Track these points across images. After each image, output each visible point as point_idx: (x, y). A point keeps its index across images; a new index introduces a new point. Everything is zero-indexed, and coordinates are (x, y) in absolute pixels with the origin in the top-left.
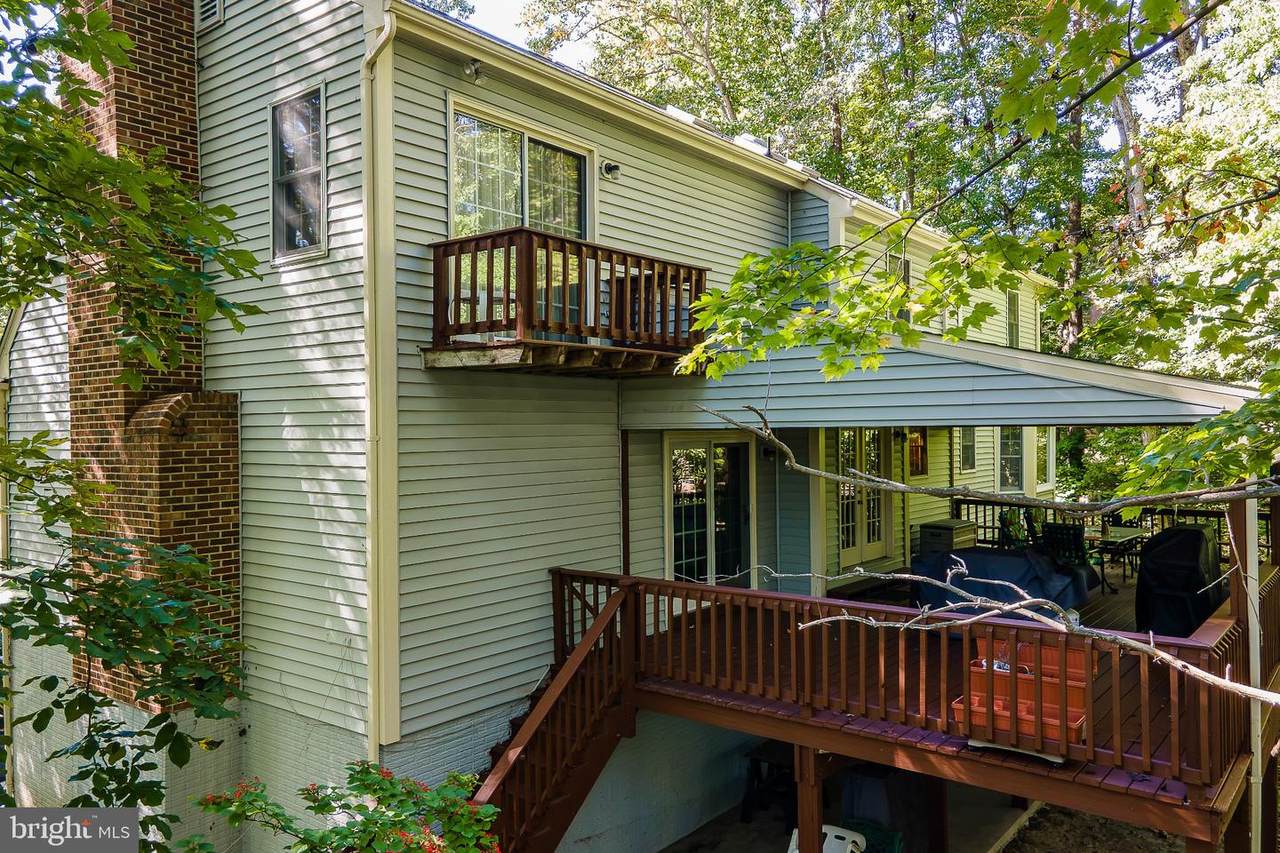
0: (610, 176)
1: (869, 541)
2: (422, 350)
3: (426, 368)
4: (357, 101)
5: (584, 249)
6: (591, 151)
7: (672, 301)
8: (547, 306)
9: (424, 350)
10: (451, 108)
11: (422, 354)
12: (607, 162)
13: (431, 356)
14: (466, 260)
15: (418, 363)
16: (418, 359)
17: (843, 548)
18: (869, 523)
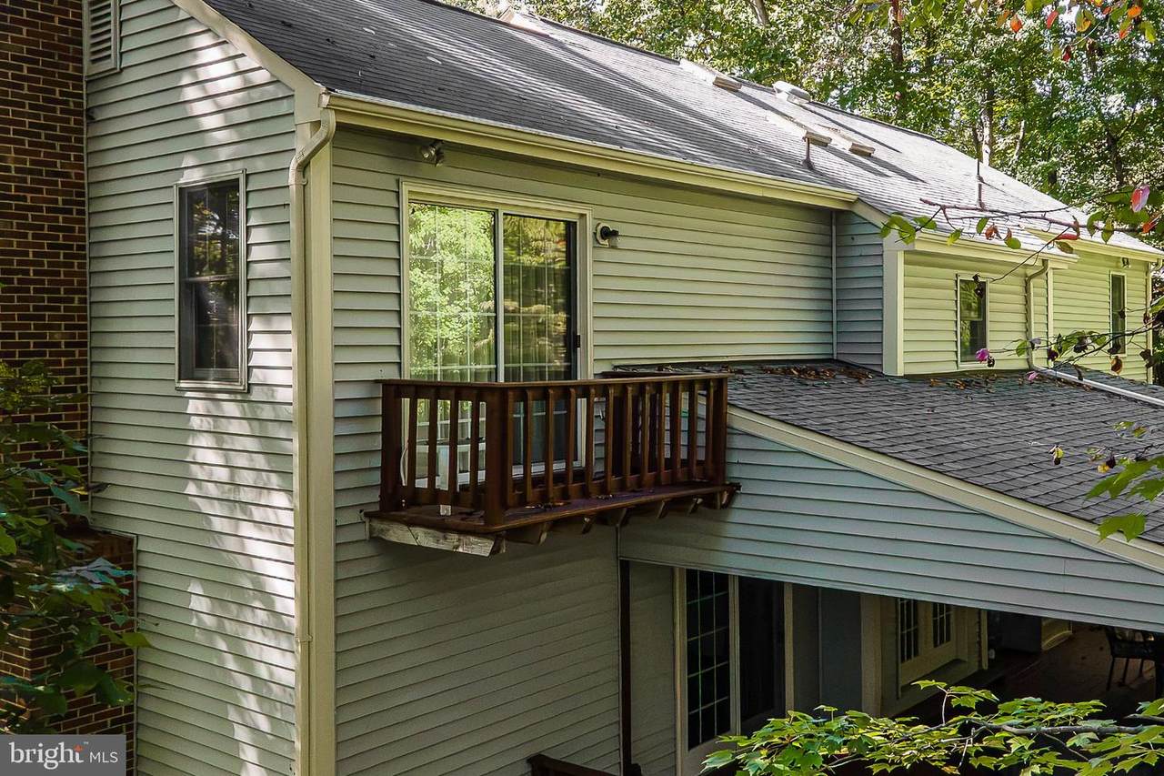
0: (606, 242)
1: (936, 645)
2: (367, 515)
3: (371, 538)
4: (284, 205)
5: (572, 390)
6: (582, 216)
7: (684, 406)
8: (525, 418)
9: (369, 515)
10: (405, 197)
11: (367, 520)
12: (603, 225)
13: (377, 525)
14: (423, 405)
15: (362, 533)
16: (362, 526)
17: (903, 660)
18: (935, 622)
